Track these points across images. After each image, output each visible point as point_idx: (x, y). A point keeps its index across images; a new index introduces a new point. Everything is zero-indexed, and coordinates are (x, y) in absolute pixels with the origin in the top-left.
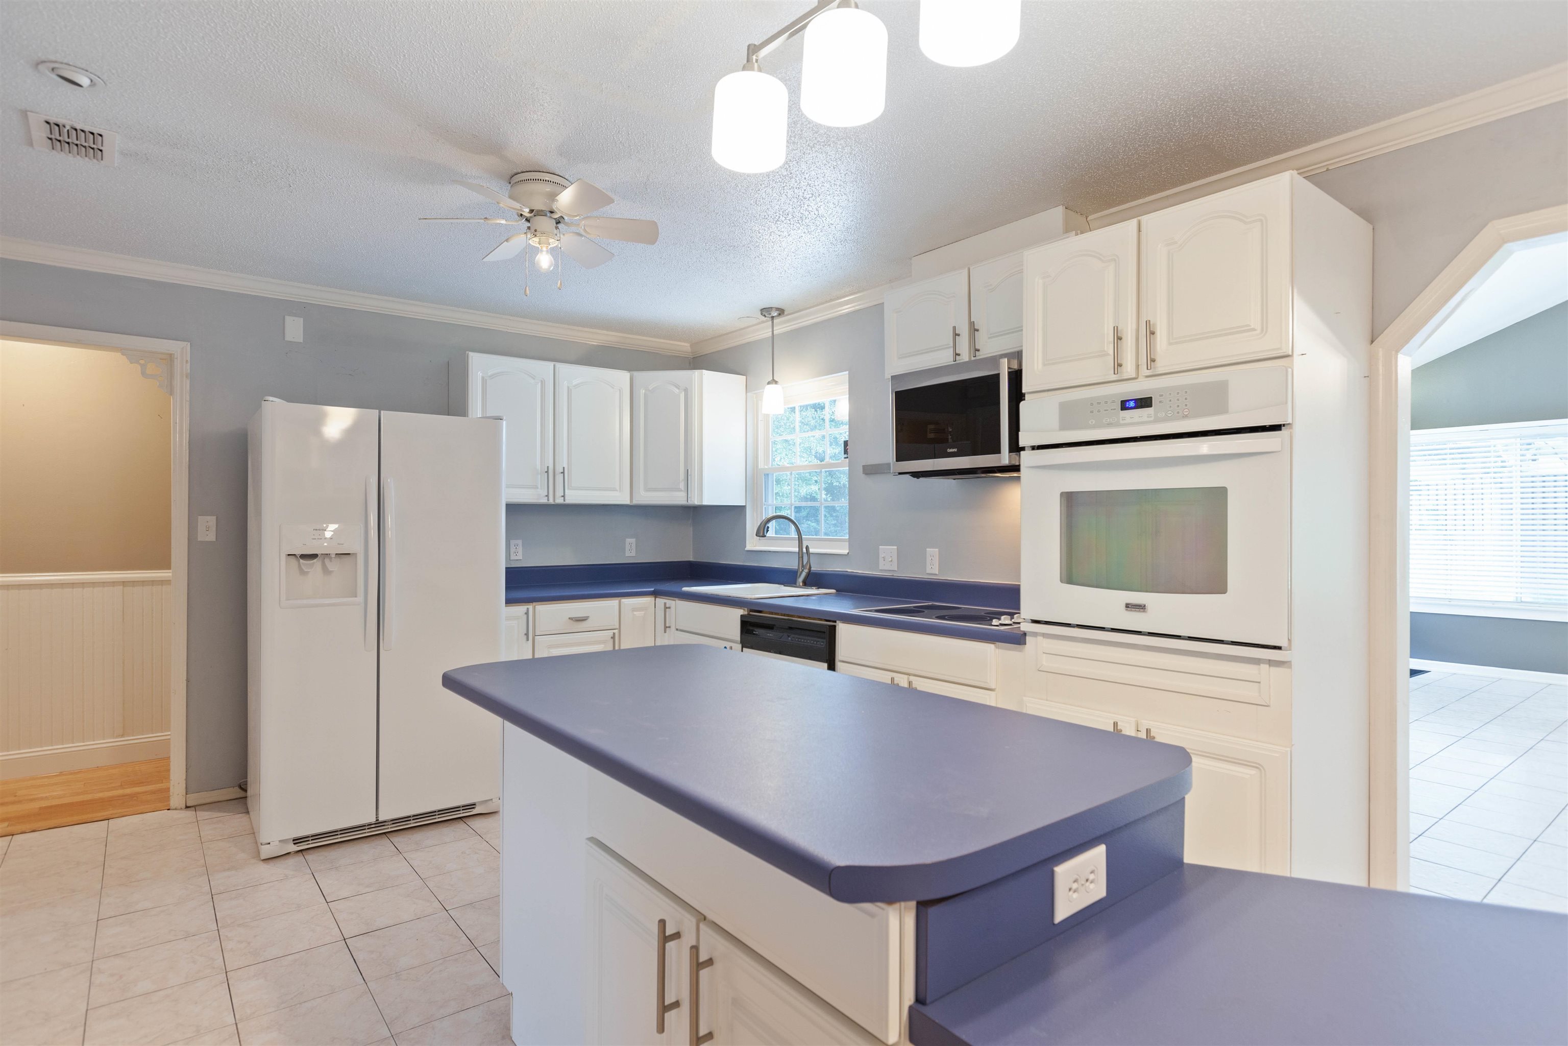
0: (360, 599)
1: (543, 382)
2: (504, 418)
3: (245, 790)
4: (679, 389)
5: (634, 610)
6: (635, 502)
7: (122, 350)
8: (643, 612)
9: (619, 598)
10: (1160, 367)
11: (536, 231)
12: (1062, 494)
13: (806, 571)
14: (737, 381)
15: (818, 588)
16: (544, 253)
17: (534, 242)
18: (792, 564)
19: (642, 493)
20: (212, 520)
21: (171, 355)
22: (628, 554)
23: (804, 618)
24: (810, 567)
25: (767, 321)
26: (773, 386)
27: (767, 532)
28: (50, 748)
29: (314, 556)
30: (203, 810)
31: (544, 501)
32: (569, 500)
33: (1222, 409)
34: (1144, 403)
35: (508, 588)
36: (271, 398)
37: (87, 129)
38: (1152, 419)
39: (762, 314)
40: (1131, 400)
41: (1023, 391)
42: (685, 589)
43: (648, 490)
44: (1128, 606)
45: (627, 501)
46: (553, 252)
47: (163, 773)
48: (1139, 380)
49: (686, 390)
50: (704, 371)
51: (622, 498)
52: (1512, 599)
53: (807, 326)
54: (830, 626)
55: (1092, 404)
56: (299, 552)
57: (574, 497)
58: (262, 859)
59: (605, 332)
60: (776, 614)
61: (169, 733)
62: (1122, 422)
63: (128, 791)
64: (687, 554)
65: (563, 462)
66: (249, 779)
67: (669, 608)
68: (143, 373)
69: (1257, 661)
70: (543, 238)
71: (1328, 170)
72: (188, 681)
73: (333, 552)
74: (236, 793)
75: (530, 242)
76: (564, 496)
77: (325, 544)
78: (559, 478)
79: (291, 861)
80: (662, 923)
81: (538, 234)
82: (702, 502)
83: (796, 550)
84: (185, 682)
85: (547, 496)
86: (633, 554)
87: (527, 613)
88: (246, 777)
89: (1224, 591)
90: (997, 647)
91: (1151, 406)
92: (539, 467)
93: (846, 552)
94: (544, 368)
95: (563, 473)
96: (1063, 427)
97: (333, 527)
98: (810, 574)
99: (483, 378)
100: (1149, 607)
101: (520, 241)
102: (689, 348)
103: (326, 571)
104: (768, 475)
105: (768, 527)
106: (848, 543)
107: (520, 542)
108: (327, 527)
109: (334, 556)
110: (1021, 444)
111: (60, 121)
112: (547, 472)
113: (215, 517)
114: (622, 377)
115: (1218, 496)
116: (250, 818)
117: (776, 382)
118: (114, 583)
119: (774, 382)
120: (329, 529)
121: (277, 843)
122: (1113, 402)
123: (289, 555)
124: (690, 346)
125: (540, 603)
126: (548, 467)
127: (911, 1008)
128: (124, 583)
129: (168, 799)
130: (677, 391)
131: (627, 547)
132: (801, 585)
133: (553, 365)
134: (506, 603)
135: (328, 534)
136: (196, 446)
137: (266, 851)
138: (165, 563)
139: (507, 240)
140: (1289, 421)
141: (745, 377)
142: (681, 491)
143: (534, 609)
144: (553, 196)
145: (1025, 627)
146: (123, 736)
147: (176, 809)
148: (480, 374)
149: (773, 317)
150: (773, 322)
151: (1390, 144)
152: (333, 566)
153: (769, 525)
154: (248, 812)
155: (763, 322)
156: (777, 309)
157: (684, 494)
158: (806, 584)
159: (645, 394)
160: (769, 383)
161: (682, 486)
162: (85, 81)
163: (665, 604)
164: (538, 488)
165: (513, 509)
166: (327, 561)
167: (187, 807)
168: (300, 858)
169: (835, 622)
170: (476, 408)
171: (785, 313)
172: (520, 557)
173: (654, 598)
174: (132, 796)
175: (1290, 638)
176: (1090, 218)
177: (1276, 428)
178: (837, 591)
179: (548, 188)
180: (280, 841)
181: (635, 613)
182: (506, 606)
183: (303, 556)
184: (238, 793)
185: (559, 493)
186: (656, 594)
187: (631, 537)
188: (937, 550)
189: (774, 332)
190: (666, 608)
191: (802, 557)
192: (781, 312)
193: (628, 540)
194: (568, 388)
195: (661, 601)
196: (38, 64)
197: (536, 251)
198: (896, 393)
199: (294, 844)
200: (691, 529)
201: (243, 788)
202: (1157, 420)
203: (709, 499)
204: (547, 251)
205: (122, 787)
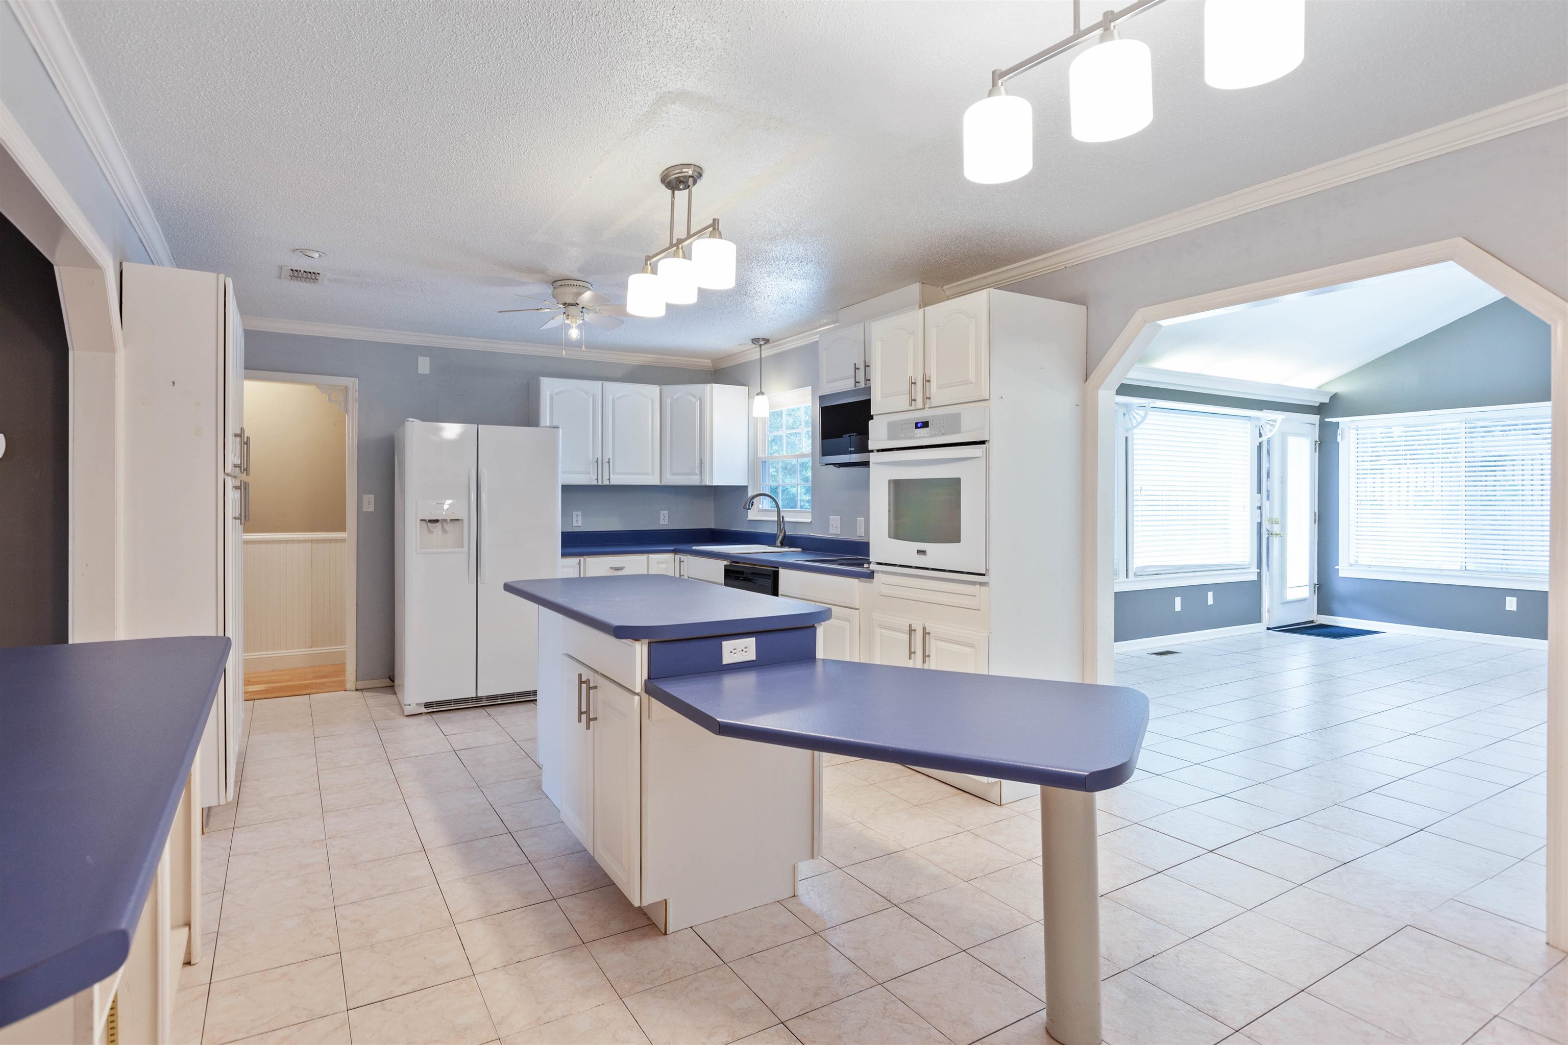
0: (465, 549)
1: (594, 396)
2: (560, 427)
3: (393, 681)
4: (695, 398)
5: (659, 563)
6: (663, 483)
7: (317, 385)
8: (666, 565)
9: (648, 554)
10: (934, 402)
11: (568, 315)
12: (890, 481)
13: (782, 535)
14: (744, 389)
15: (790, 548)
16: (574, 328)
17: (567, 322)
18: (772, 530)
19: (669, 476)
20: (371, 497)
21: (346, 387)
22: (662, 522)
23: (762, 566)
24: (785, 532)
25: (757, 347)
26: (760, 397)
27: (752, 506)
28: (266, 653)
29: (437, 521)
30: (367, 692)
31: (595, 483)
32: (612, 483)
33: (957, 431)
34: (925, 425)
35: (562, 547)
36: (411, 419)
37: (312, 271)
38: (929, 435)
39: (752, 342)
40: (920, 422)
41: (872, 414)
42: (694, 548)
43: (673, 474)
44: (918, 551)
45: (658, 483)
46: (579, 327)
47: (340, 670)
48: (926, 410)
49: (700, 399)
50: (714, 385)
51: (654, 480)
52: (1458, 568)
53: (787, 351)
54: (774, 571)
55: (902, 424)
56: (428, 518)
57: (617, 480)
58: (406, 714)
59: (643, 355)
60: (747, 564)
61: (345, 646)
62: (916, 436)
63: (318, 681)
64: (710, 523)
65: (609, 454)
66: (396, 673)
67: (683, 561)
68: (330, 400)
69: (974, 583)
70: (573, 320)
71: (1066, 267)
72: (357, 605)
73: (449, 518)
74: (387, 682)
75: (565, 321)
76: (609, 479)
77: (444, 513)
78: (606, 466)
79: (423, 718)
80: (580, 676)
81: (570, 317)
82: (712, 483)
83: (776, 519)
84: (355, 606)
85: (597, 479)
86: (666, 522)
87: (579, 563)
88: (394, 671)
89: (959, 541)
90: (860, 581)
91: (928, 427)
92: (591, 458)
93: (809, 520)
94: (595, 386)
95: (609, 462)
96: (890, 438)
97: (449, 502)
98: (785, 537)
99: (551, 395)
100: (928, 553)
101: (560, 319)
102: (711, 363)
103: (444, 531)
104: (765, 462)
105: (753, 502)
106: (811, 514)
107: (580, 513)
108: (445, 502)
109: (449, 521)
110: (870, 448)
111: (298, 269)
112: (597, 462)
113: (374, 496)
114: (653, 390)
115: (955, 483)
116: (397, 696)
117: (763, 394)
118: (305, 541)
119: (762, 393)
120: (446, 503)
121: (415, 705)
122: (912, 423)
123: (422, 520)
124: (711, 362)
125: (589, 556)
126: (597, 458)
127: (645, 680)
128: (312, 541)
129: (344, 685)
130: (694, 399)
131: (662, 517)
132: (779, 545)
133: (601, 383)
134: (562, 556)
135: (446, 507)
136: (363, 448)
137: (409, 710)
138: (343, 529)
139: (553, 319)
140: (988, 439)
141: (747, 387)
142: (697, 475)
143: (585, 560)
144: (579, 294)
145: (873, 567)
146: (311, 647)
147: (350, 691)
148: (548, 393)
149: (761, 345)
150: (761, 349)
151: (1090, 256)
152: (448, 527)
153: (754, 501)
154: (396, 694)
155: (755, 348)
156: (764, 339)
157: (699, 477)
158: (783, 544)
159: (671, 402)
160: (757, 394)
161: (697, 471)
162: (316, 255)
163: (680, 558)
164: (590, 474)
165: (566, 489)
166: (445, 524)
167: (357, 690)
168: (429, 716)
169: (778, 568)
170: (546, 419)
171: (770, 341)
172: (580, 524)
173: (674, 555)
174: (323, 684)
175: (988, 568)
176: (944, 288)
177: (983, 442)
178: (803, 549)
179: (575, 290)
180: (416, 704)
181: (660, 565)
182: (562, 558)
183: (430, 521)
184: (388, 683)
185: (606, 477)
186: (675, 552)
187: (664, 510)
188: (863, 518)
189: (762, 355)
190: (680, 561)
191: (780, 525)
192: (767, 341)
193: (662, 512)
194: (613, 400)
195: (678, 556)
196: (294, 250)
197: (569, 327)
198: (822, 408)
199: (425, 708)
200: (713, 503)
201: (392, 679)
202: (932, 436)
203: (719, 479)
204: (576, 327)
205: (314, 678)
